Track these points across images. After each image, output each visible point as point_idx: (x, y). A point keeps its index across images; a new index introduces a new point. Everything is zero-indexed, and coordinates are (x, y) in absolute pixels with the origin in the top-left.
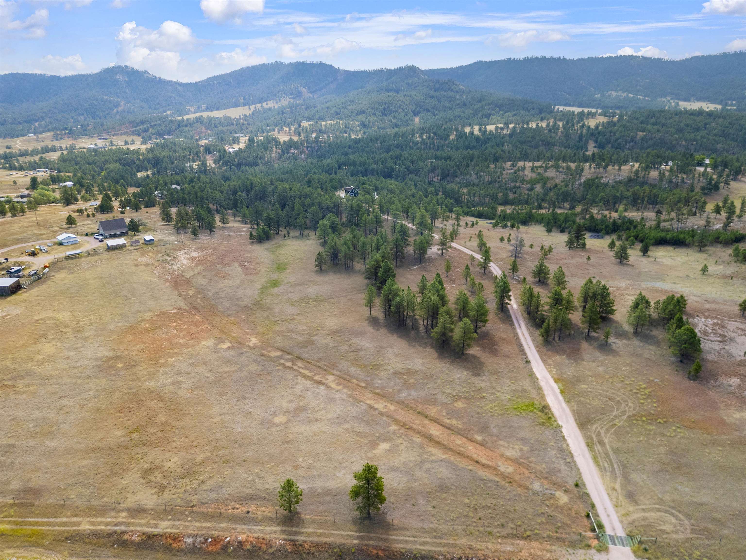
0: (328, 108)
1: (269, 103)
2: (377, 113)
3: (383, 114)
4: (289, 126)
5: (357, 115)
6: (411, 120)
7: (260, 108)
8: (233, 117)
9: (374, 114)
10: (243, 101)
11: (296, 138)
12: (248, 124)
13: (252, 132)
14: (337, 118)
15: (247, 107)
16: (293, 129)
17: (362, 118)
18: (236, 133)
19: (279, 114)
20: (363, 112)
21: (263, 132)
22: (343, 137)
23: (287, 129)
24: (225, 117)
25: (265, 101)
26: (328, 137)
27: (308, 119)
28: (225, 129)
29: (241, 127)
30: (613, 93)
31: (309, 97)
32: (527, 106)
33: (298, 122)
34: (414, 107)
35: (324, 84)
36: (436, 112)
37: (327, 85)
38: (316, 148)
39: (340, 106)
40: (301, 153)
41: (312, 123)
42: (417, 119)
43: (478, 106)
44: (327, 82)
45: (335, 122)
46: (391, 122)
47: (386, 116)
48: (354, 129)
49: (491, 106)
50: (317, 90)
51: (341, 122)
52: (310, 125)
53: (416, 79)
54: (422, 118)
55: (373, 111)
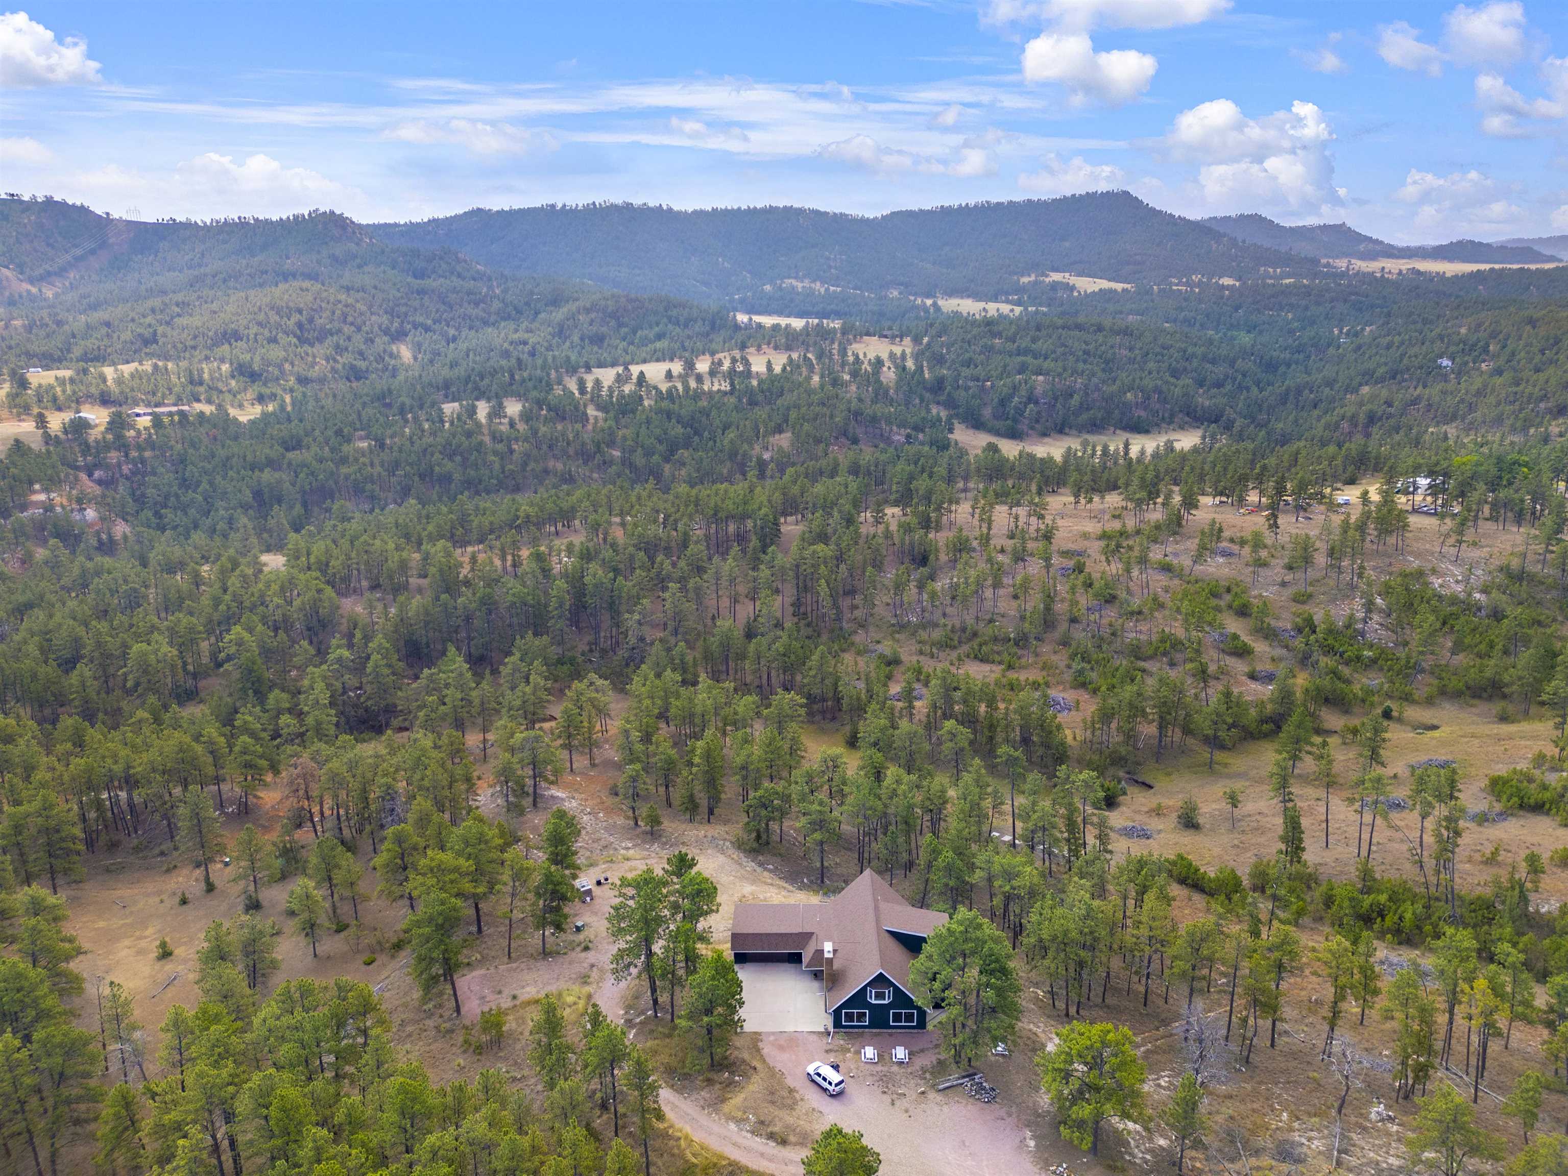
0: (108, 324)
2: (283, 339)
3: (302, 341)
5: (216, 343)
6: (391, 355)
9: (273, 340)
14: (150, 355)
17: (241, 351)
20: (237, 336)
27: (48, 361)
30: (794, 282)
31: (28, 291)
32: (674, 313)
33: (13, 373)
34: (385, 320)
35: (68, 257)
36: (452, 332)
37: (78, 259)
38: (126, 469)
39: (149, 320)
40: (79, 501)
41: (67, 373)
42: (405, 352)
43: (559, 315)
44: (78, 252)
45: (148, 366)
46: (335, 361)
47: (312, 345)
48: (220, 385)
49: (593, 315)
50: (49, 274)
51: (170, 365)
52: (61, 381)
53: (352, 246)
54: (418, 348)
55: (266, 333)
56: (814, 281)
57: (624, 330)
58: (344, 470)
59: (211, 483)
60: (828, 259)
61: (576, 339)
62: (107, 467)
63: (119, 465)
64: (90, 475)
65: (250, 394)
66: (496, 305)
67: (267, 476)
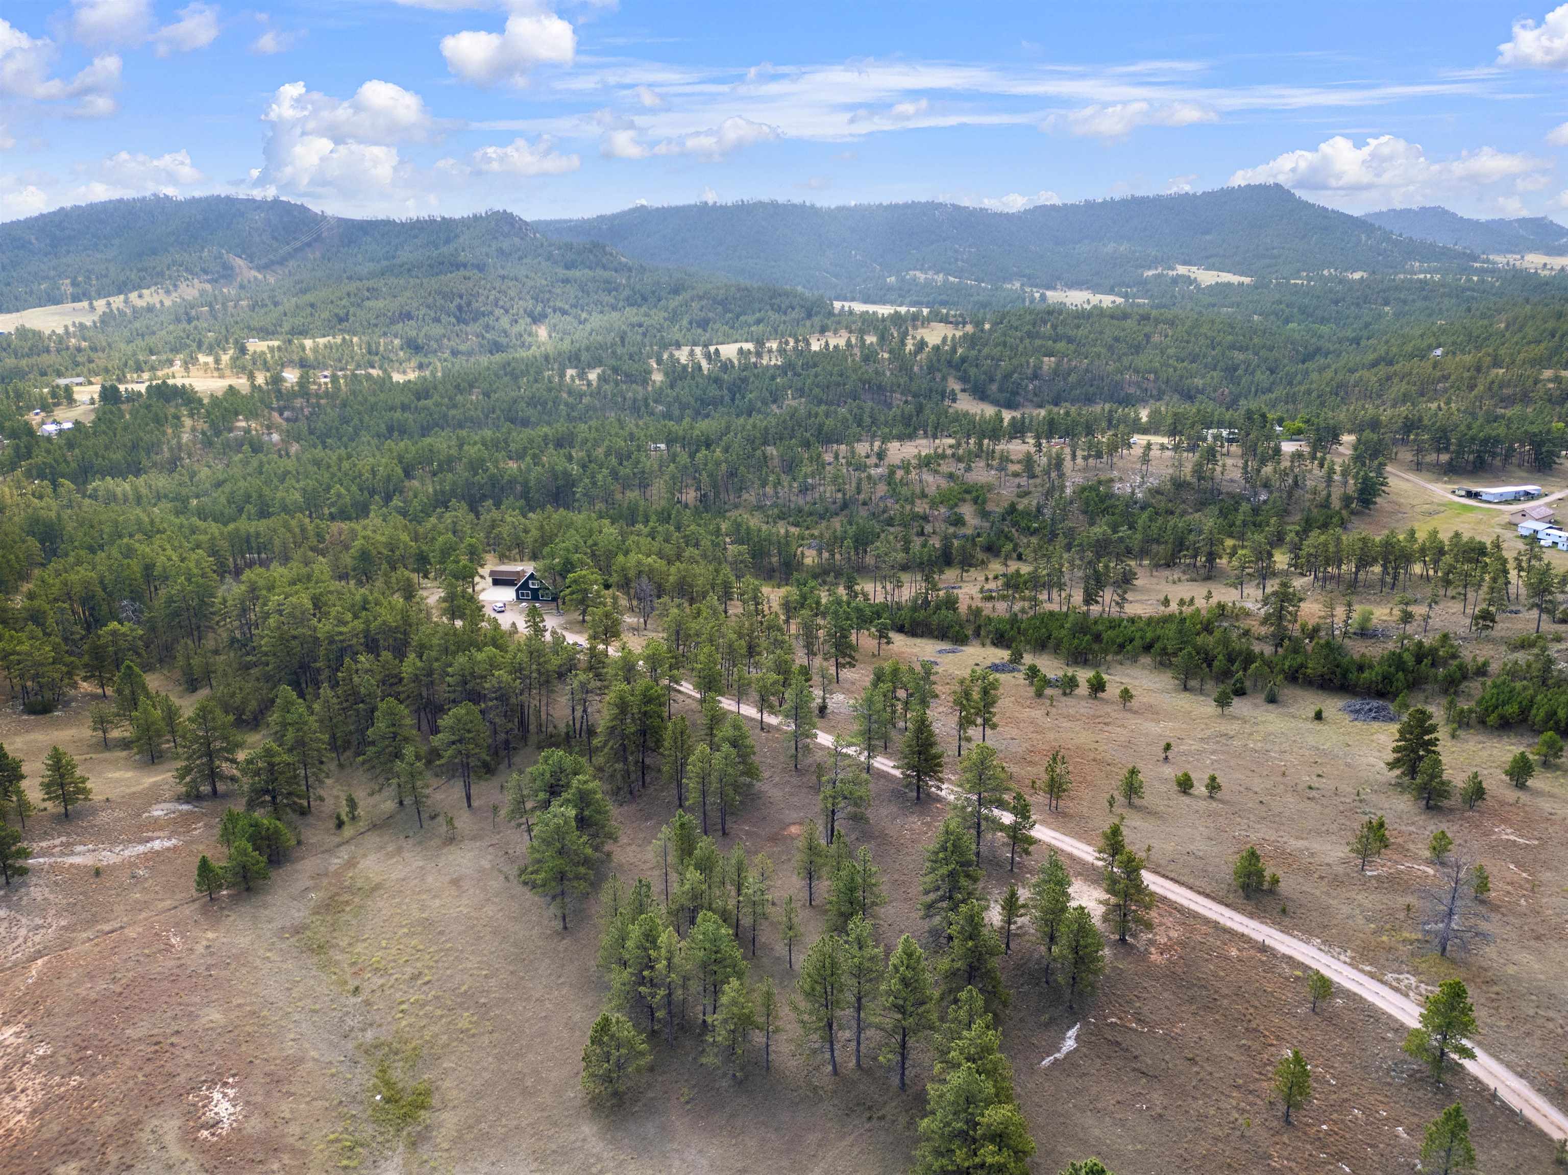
0: (312, 305)
1: (146, 292)
2: (444, 318)
4: (210, 351)
5: (393, 322)
6: (530, 335)
7: (122, 306)
8: (47, 332)
9: (437, 320)
10: (70, 290)
11: (241, 383)
12: (94, 349)
13: (107, 370)
14: (342, 331)
15: (85, 304)
16: (225, 358)
17: (410, 329)
18: (60, 375)
19: (178, 320)
20: (409, 316)
21: (139, 369)
22: (369, 377)
23: (210, 359)
24: (22, 332)
25: (135, 288)
26: (334, 379)
27: (265, 333)
28: (24, 362)
29: (73, 358)
30: (918, 274)
31: (256, 278)
32: (777, 301)
33: (236, 342)
34: (530, 304)
35: (287, 248)
36: (584, 315)
37: (296, 250)
38: (306, 411)
39: (344, 302)
40: (269, 428)
41: (276, 343)
42: (542, 332)
43: (675, 302)
44: (298, 244)
45: (339, 340)
46: (483, 338)
47: (467, 324)
48: (392, 356)
49: (704, 302)
50: (273, 263)
51: (355, 339)
52: (271, 349)
53: (517, 240)
54: (553, 328)
55: (432, 314)
56: (937, 273)
57: (729, 315)
58: (453, 412)
59: (361, 421)
60: (956, 251)
61: (685, 322)
62: (293, 409)
63: (302, 409)
64: (281, 415)
65: (413, 363)
66: (627, 292)
67: (398, 415)
